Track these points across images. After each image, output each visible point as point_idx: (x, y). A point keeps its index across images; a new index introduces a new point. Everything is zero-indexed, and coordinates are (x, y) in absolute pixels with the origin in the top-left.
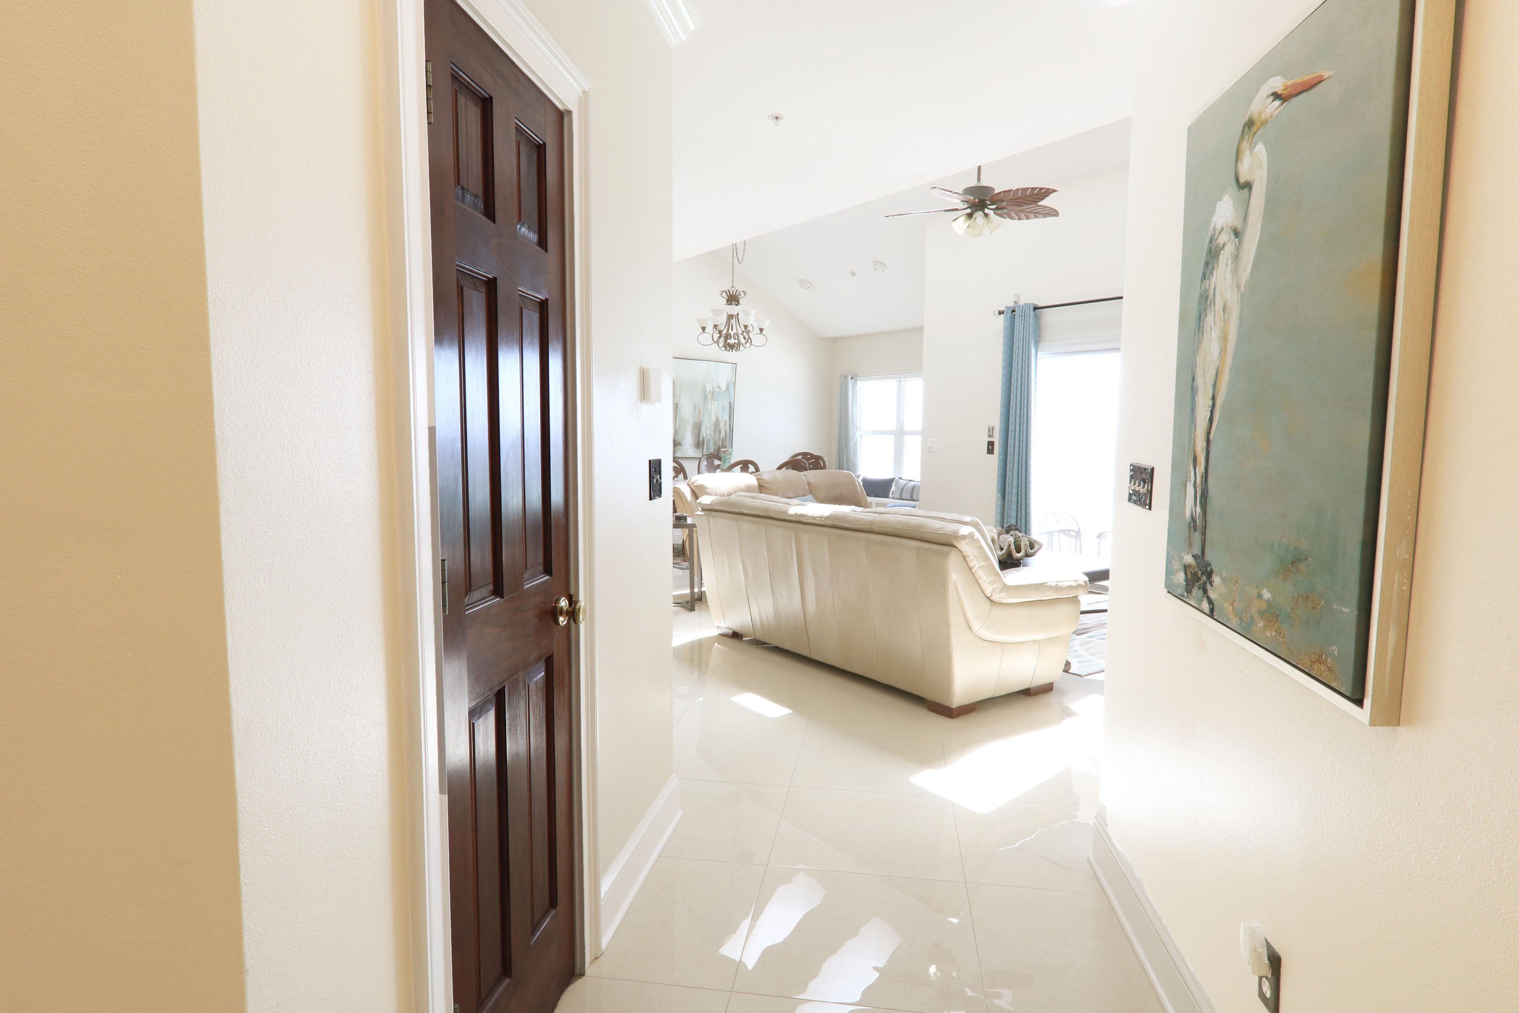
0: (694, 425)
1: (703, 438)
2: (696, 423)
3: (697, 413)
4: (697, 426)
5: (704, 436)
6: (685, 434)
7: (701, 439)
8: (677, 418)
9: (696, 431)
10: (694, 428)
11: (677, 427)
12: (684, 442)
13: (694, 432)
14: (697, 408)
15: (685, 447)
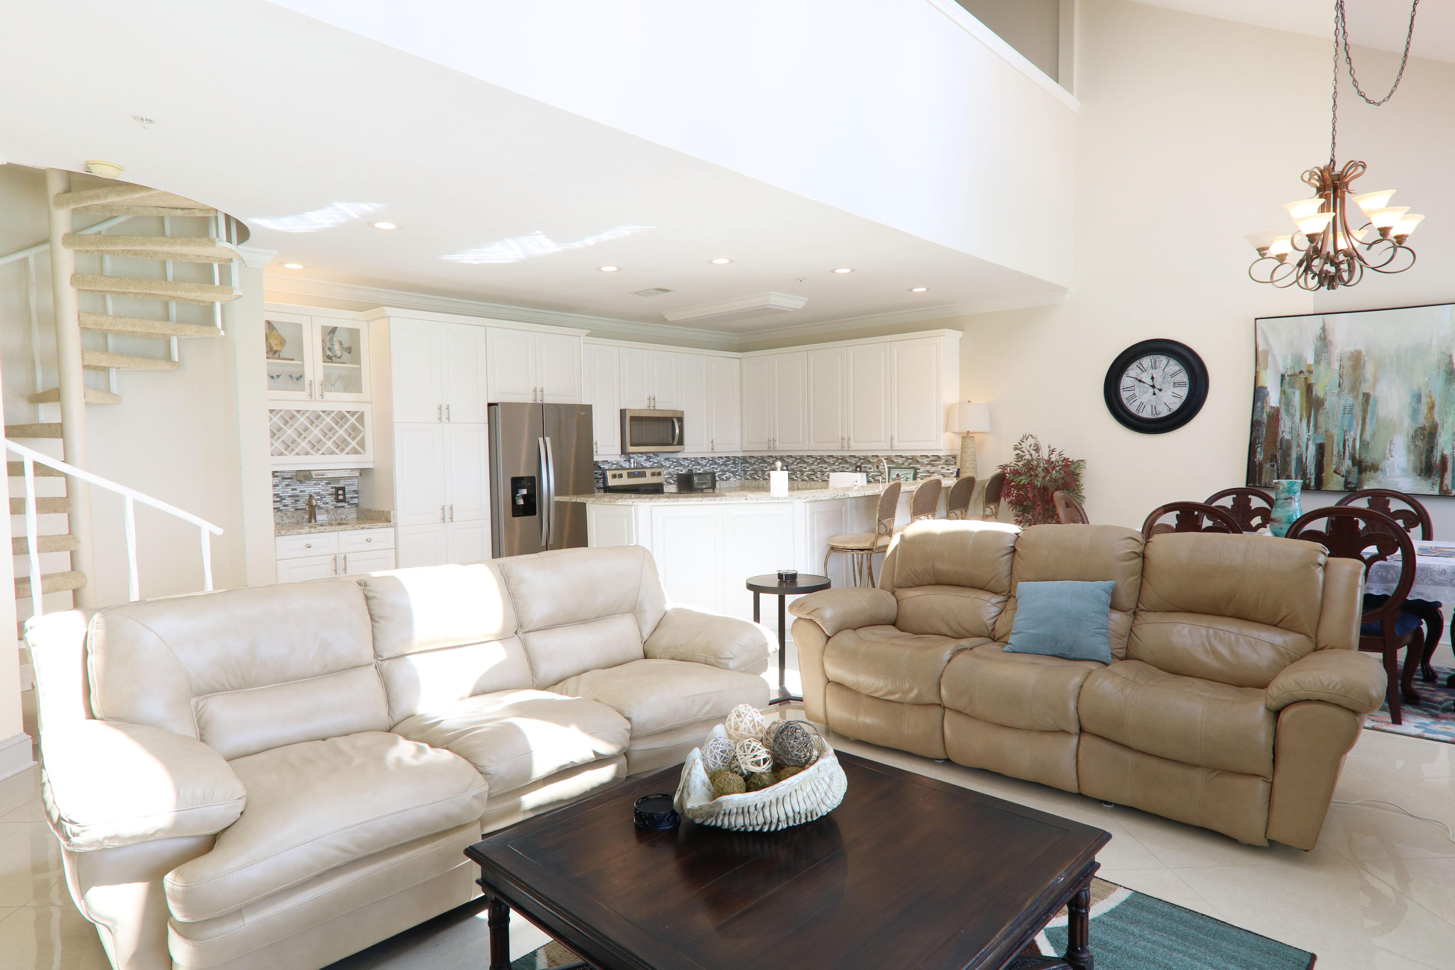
0: (1416, 432)
1: (1444, 458)
2: (1423, 429)
3: (1424, 409)
4: (1423, 434)
5: (1447, 452)
6: (1390, 450)
7: (1437, 458)
8: (1368, 421)
9: (1419, 443)
10: (1414, 437)
11: (1367, 436)
12: (1385, 465)
13: (1416, 446)
14: (1424, 400)
15: (1388, 474)
